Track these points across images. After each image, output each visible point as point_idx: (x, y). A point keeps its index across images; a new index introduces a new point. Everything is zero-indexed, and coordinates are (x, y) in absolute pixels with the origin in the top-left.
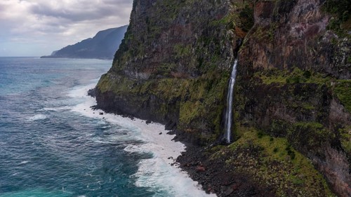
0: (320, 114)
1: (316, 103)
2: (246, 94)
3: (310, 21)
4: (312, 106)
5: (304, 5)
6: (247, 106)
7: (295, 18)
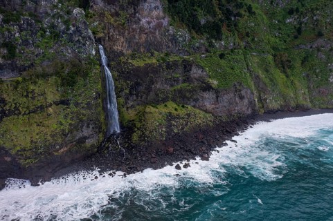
0: (184, 78)
1: (180, 72)
2: (126, 79)
3: (158, 18)
4: (178, 74)
5: (152, 4)
6: (132, 88)
7: (145, 13)
